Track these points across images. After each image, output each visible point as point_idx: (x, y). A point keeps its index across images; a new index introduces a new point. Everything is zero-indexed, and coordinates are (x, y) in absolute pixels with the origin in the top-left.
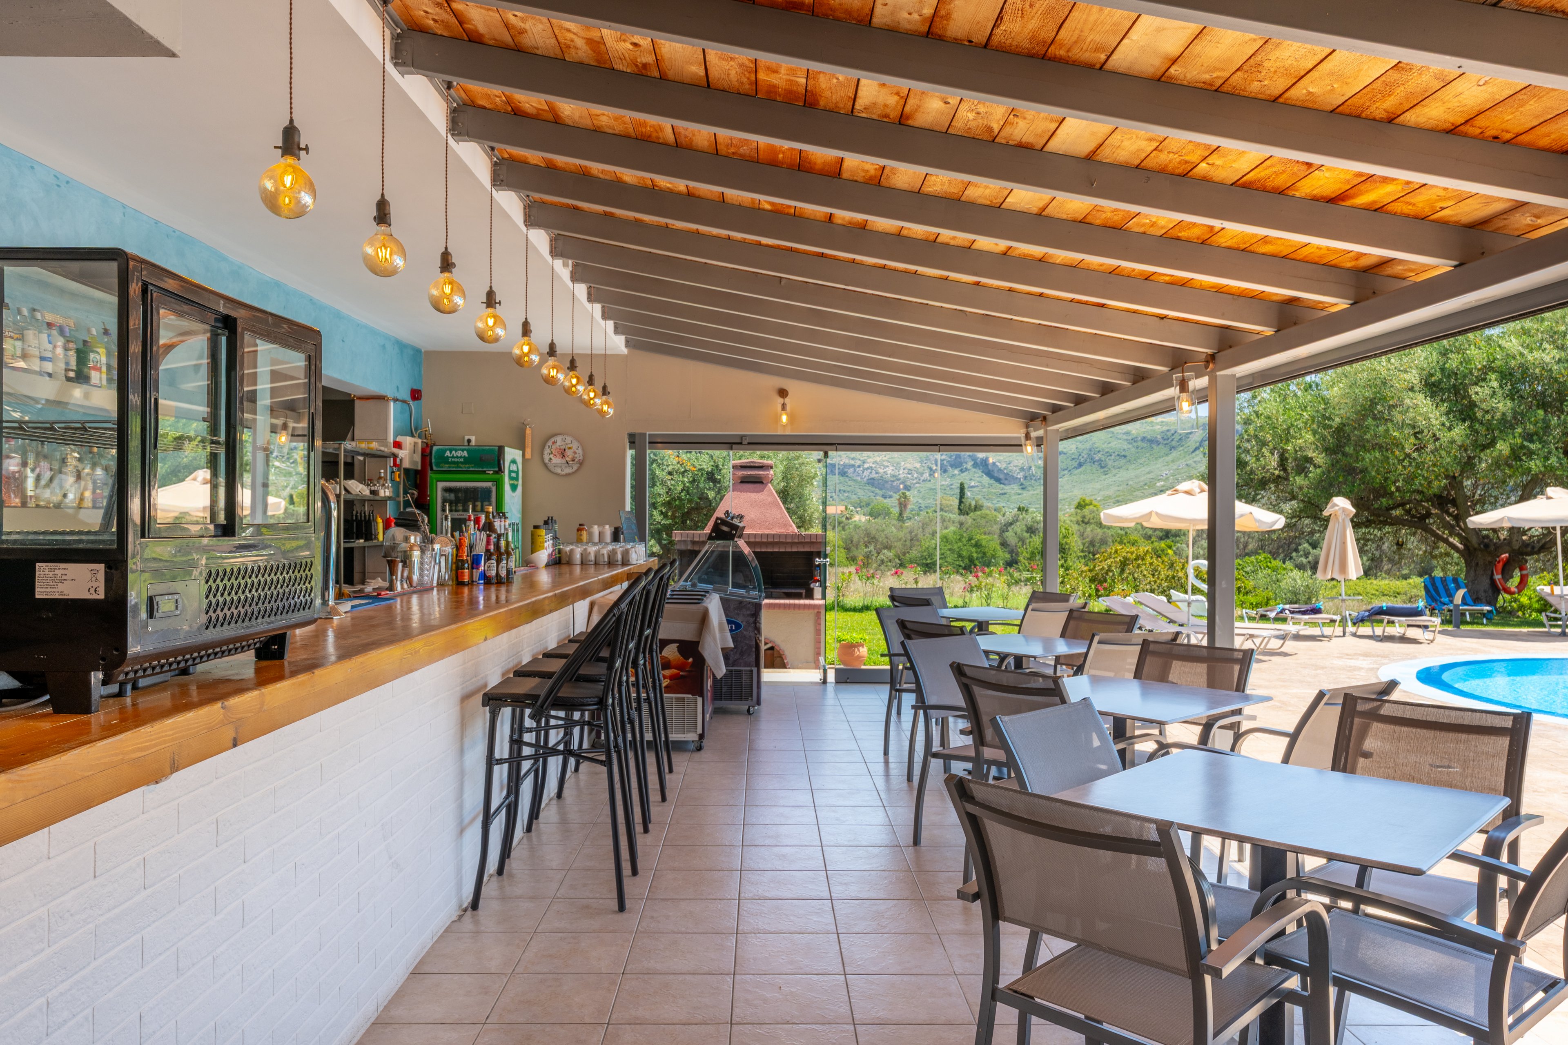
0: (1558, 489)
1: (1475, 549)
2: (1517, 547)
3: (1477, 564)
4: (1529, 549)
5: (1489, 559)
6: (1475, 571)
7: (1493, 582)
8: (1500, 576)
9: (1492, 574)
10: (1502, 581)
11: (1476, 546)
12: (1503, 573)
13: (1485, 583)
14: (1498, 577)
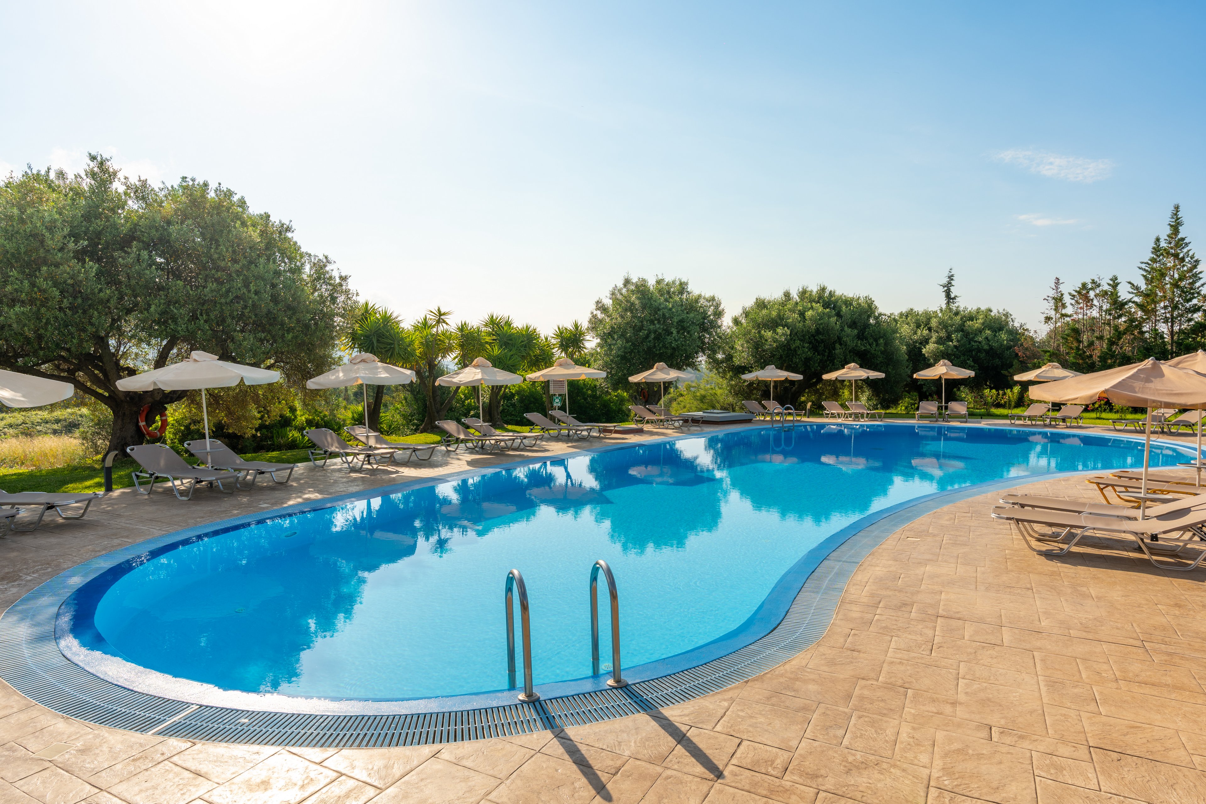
0: (201, 352)
1: (122, 401)
2: (158, 399)
3: (124, 414)
4: (168, 400)
5: (135, 409)
6: (123, 420)
7: (138, 428)
8: (144, 423)
9: (138, 422)
10: (146, 427)
11: (123, 398)
12: (146, 421)
13: (131, 429)
14: (142, 424)
